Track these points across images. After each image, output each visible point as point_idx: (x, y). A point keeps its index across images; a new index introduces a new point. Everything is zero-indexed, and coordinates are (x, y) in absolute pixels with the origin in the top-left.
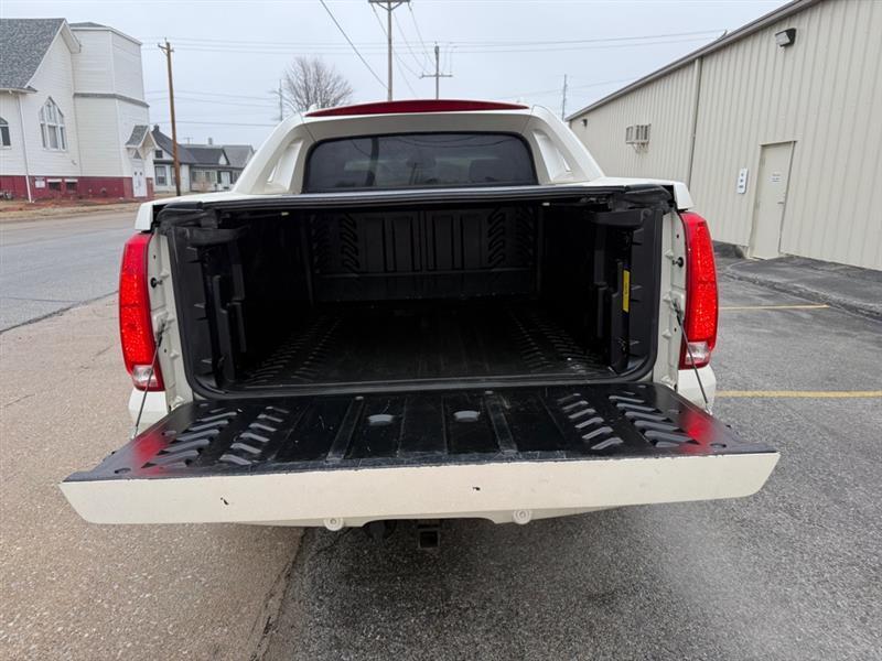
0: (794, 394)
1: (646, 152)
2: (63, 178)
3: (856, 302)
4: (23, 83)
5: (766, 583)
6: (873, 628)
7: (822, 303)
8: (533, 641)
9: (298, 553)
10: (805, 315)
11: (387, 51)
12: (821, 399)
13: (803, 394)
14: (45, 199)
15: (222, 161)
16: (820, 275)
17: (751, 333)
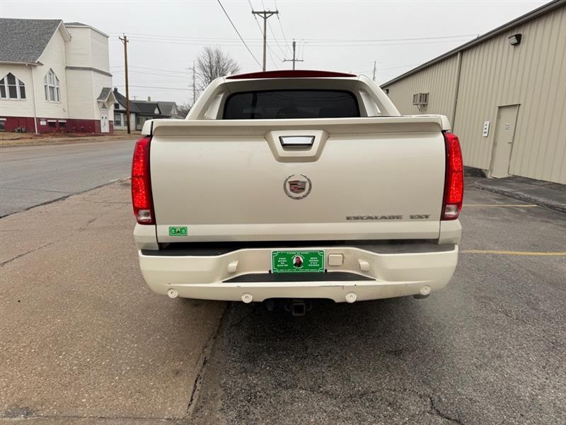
0: (513, 253)
1: (426, 110)
2: (57, 119)
3: (554, 203)
4: (35, 59)
5: (489, 348)
6: (549, 371)
7: (534, 203)
8: (355, 372)
9: (220, 327)
10: (522, 211)
11: (263, 44)
12: (529, 256)
13: (518, 253)
14: (45, 132)
15: (157, 112)
16: (533, 187)
17: (488, 219)
